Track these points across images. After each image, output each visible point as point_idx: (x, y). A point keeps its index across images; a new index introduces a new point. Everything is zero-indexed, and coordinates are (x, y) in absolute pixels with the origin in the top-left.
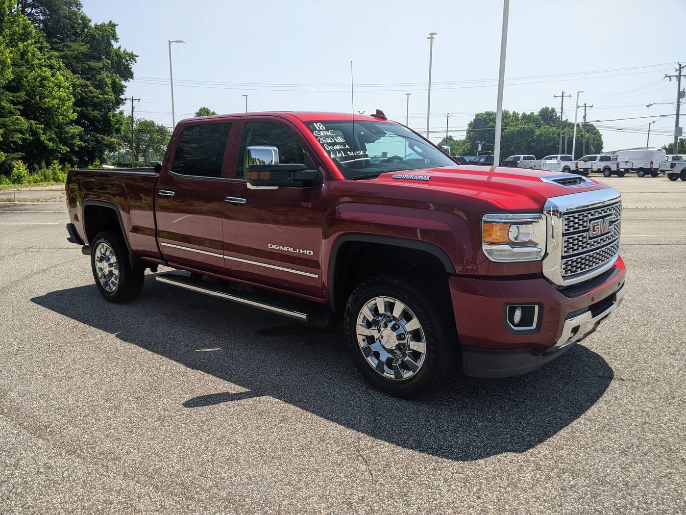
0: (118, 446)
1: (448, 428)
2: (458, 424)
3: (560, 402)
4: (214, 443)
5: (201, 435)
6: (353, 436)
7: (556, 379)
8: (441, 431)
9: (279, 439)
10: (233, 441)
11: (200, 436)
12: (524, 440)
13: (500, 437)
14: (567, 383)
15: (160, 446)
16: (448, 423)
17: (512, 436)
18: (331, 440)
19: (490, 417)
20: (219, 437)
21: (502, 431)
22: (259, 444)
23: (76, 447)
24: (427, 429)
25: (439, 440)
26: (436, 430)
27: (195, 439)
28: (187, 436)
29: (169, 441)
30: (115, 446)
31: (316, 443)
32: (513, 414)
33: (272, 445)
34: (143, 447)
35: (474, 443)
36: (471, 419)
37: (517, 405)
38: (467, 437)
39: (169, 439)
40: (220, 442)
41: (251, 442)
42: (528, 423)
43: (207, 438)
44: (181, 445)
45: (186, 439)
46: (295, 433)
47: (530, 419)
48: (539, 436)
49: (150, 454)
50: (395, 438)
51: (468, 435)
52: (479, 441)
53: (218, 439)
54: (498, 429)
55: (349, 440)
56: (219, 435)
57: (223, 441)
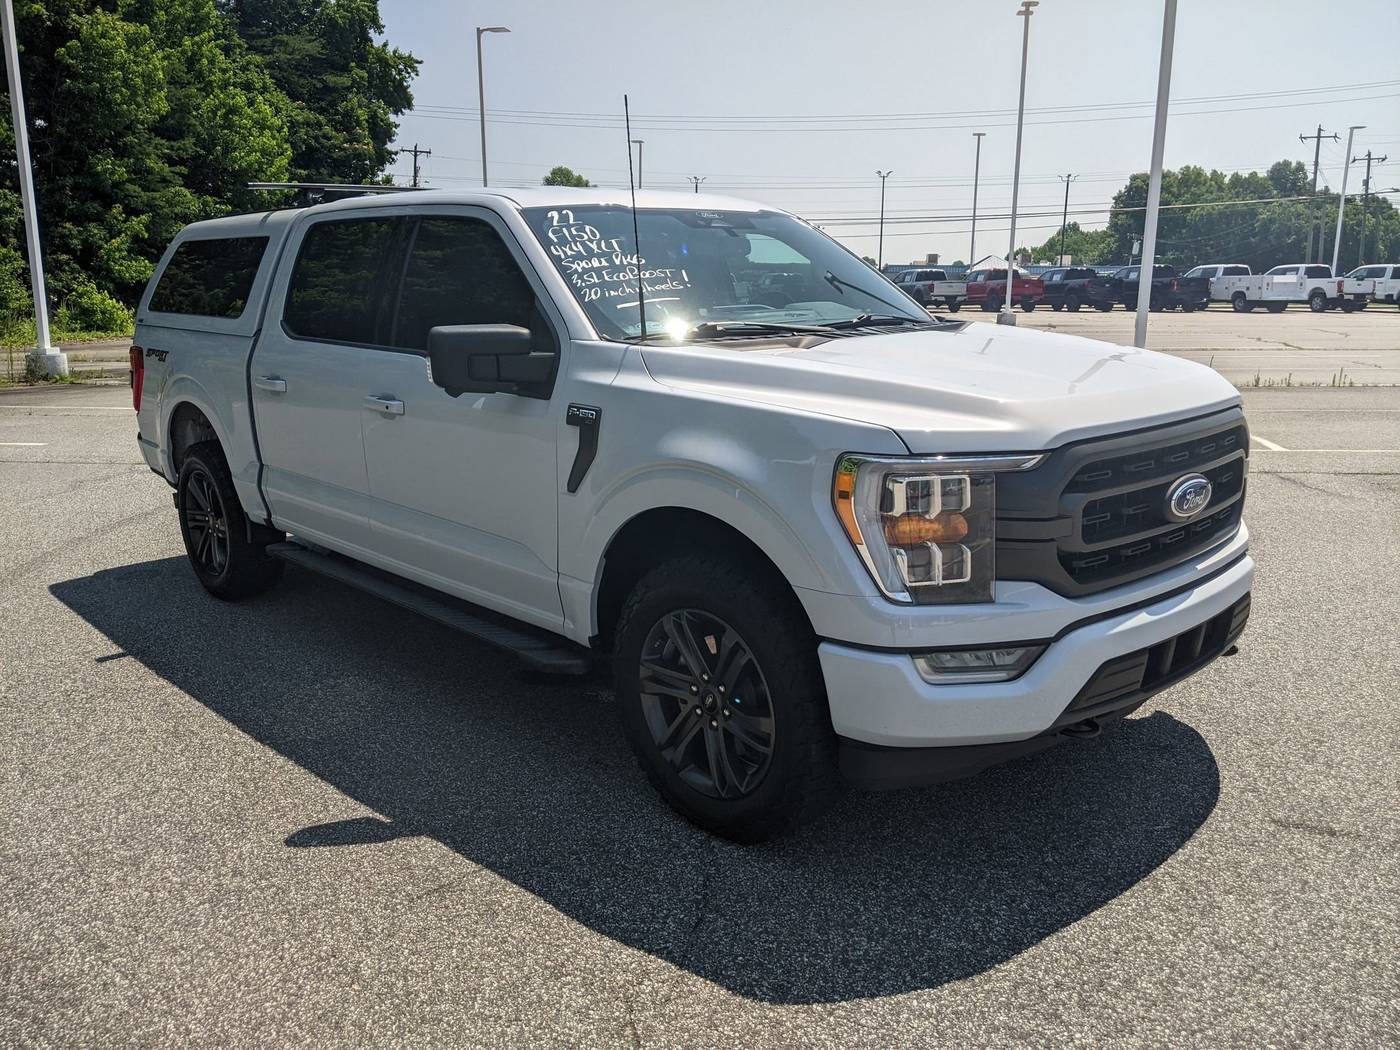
1: (866, 952)
6: (634, 965)
9: (457, 967)
16: (870, 939)
20: (323, 954)
22: (405, 979)
24: (815, 956)
27: (269, 956)
39: (211, 954)
40: (319, 969)
49: (153, 991)
53: (320, 959)
56: (325, 948)
57: (329, 964)
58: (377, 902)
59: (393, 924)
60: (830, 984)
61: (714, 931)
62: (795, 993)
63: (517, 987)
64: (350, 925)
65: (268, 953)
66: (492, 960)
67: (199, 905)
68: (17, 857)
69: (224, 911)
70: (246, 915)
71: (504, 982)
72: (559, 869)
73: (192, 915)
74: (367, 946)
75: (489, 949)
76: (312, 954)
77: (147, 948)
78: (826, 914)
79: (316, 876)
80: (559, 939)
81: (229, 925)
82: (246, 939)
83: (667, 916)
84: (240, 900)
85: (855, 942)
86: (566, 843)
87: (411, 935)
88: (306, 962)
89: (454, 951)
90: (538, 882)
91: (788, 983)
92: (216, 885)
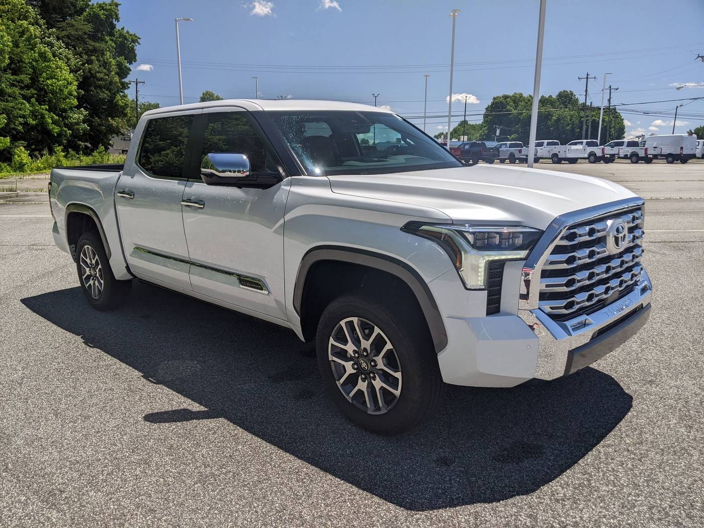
0: (153, 522)
1: (565, 495)
2: (575, 488)
3: (692, 455)
4: (273, 518)
5: (255, 505)
7: (675, 421)
8: (557, 501)
9: (355, 512)
10: (297, 515)
11: (254, 507)
12: (667, 514)
13: (635, 510)
14: (691, 427)
15: (206, 523)
16: (563, 488)
17: (650, 508)
18: (421, 515)
19: (612, 478)
20: (278, 509)
21: (635, 500)
22: (330, 520)
23: (99, 523)
24: (539, 498)
25: (558, 514)
26: (551, 499)
27: (249, 511)
28: (237, 506)
29: (216, 514)
30: (149, 522)
31: (403, 519)
32: (640, 474)
33: (348, 521)
34: (184, 523)
35: (604, 519)
36: (589, 481)
37: (640, 460)
38: (593, 510)
39: (216, 512)
40: (280, 517)
41: (320, 517)
42: (663, 487)
43: (264, 510)
44: (231, 521)
45: (237, 512)
46: (372, 502)
47: (664, 482)
48: (684, 508)
50: (502, 511)
51: (594, 507)
52: (609, 515)
53: (278, 512)
54: (628, 497)
55: (444, 515)
56: (277, 505)
57: (284, 514)
58: (292, 478)
59: (307, 490)
60: (555, 512)
61: (479, 487)
62: (541, 518)
63: (393, 522)
64: (284, 492)
65: (247, 509)
66: (372, 508)
67: (194, 485)
68: (78, 462)
69: (210, 487)
70: (223, 489)
71: (384, 519)
72: (379, 456)
73: (194, 490)
74: (299, 503)
75: (367, 501)
76: (272, 509)
77: (178, 510)
78: (532, 475)
79: (251, 465)
80: (401, 495)
81: (218, 495)
82: (231, 502)
83: (450, 480)
84: (216, 481)
85: (556, 490)
86: (375, 442)
87: (320, 496)
88: (271, 514)
89: (348, 503)
90: (372, 464)
91: (533, 513)
92: (198, 473)
